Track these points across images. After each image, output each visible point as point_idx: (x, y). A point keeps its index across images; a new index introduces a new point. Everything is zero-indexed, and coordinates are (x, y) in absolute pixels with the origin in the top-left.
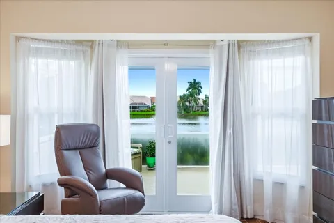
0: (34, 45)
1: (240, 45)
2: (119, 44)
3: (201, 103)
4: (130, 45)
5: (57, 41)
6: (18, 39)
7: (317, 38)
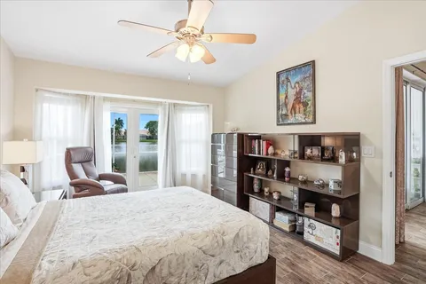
0: (47, 95)
1: (175, 105)
2: (105, 99)
3: (123, 133)
4: (111, 100)
5: (65, 94)
6: (37, 90)
7: (211, 106)
